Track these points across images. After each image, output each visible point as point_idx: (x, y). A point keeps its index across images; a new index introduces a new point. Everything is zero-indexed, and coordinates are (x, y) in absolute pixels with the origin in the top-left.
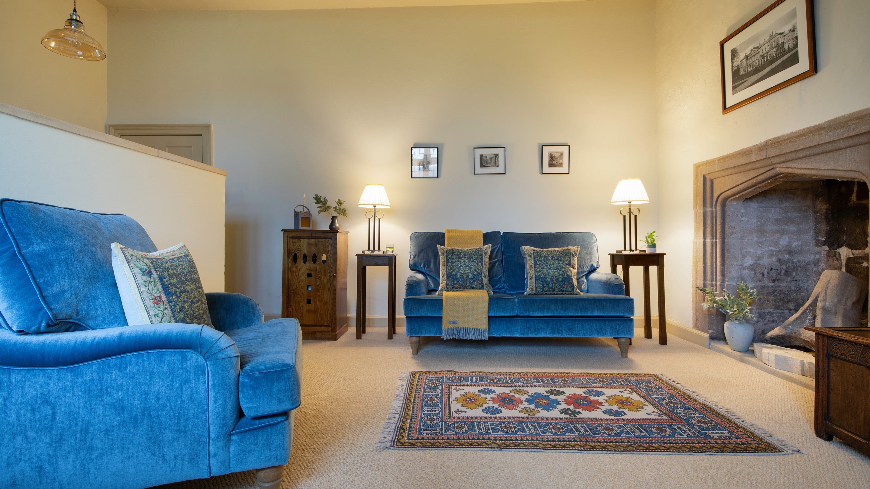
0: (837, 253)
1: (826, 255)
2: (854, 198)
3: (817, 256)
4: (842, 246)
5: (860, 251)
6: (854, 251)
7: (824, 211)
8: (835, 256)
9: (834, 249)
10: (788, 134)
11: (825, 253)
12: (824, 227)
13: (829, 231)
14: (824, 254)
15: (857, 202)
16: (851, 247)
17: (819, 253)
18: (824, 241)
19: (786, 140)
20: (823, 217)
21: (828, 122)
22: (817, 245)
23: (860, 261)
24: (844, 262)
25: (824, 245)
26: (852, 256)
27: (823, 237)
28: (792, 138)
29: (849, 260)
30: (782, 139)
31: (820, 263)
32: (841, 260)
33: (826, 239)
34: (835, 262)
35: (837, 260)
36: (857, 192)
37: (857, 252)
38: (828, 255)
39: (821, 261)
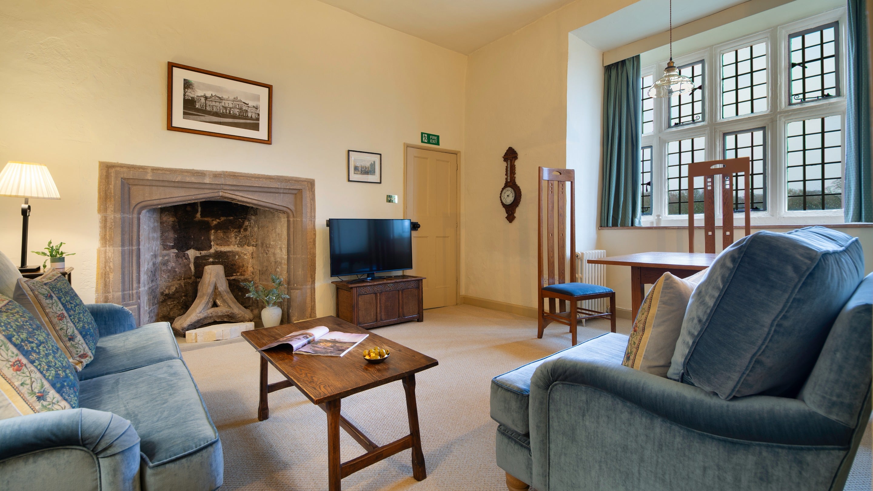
0: (186, 254)
1: (175, 256)
2: (198, 215)
3: (166, 258)
4: (190, 248)
5: (206, 252)
6: (201, 252)
7: (171, 223)
8: (185, 257)
9: (183, 251)
10: (245, 173)
11: (174, 254)
12: (171, 235)
13: (177, 238)
14: (173, 256)
15: (201, 219)
16: (198, 249)
17: (168, 255)
18: (173, 246)
19: (243, 176)
20: (170, 227)
21: (277, 176)
22: (165, 249)
23: (207, 258)
24: (192, 260)
25: (173, 248)
26: (199, 255)
27: (171, 243)
28: (249, 177)
29: (197, 258)
30: (240, 175)
31: (169, 263)
32: (189, 259)
33: (174, 244)
34: (184, 261)
35: (186, 259)
36: (201, 212)
37: (204, 253)
38: (177, 256)
39: (170, 261)
